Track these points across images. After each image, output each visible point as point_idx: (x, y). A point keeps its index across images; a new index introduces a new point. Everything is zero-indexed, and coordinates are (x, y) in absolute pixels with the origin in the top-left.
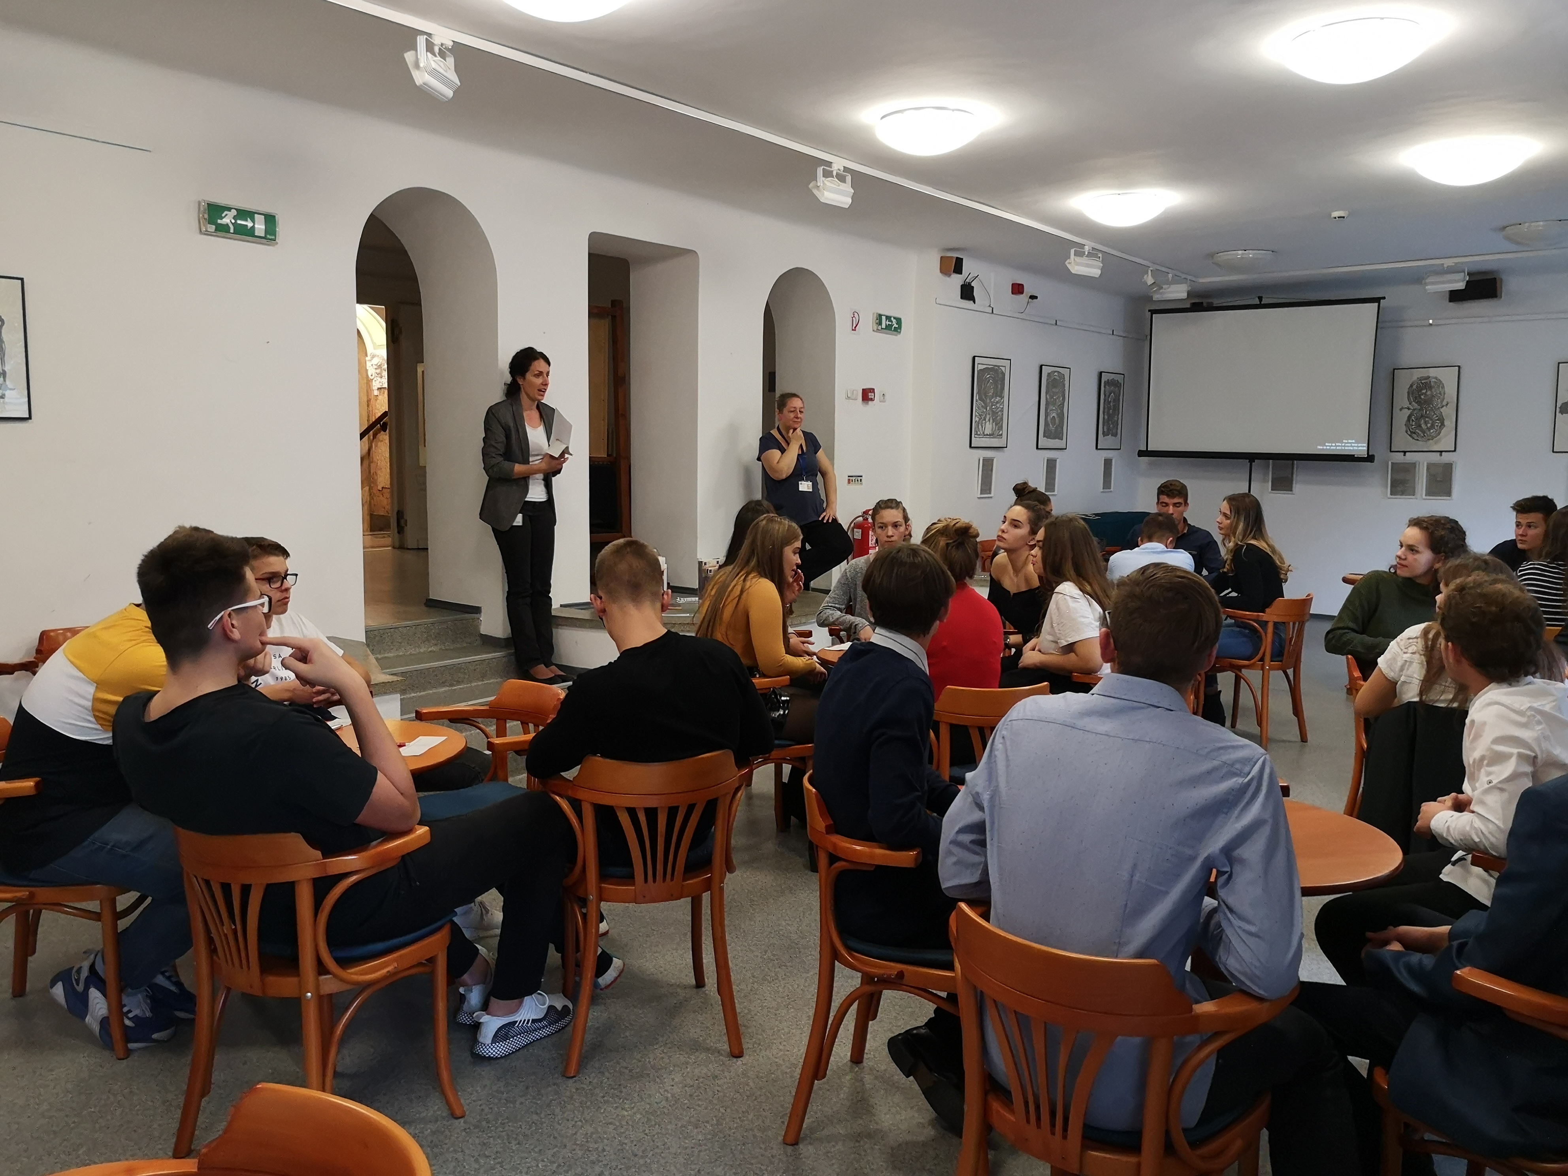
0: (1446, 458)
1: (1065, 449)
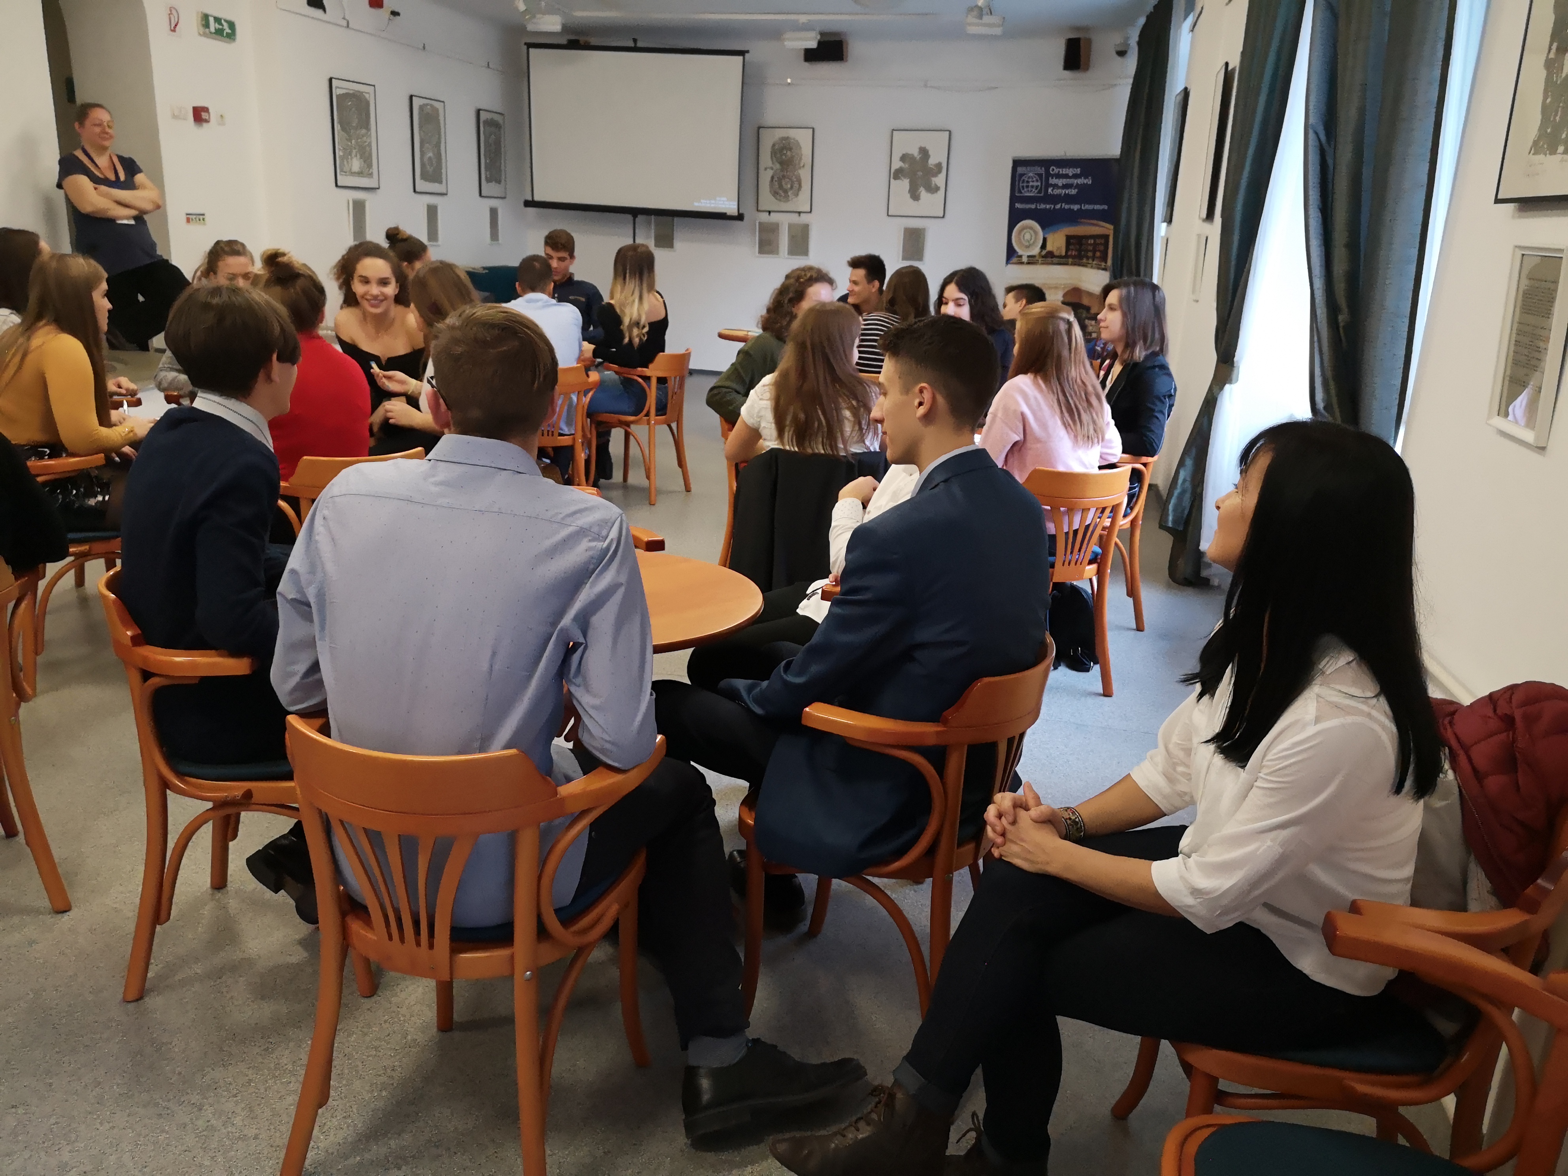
0: (804, 218)
1: (446, 194)
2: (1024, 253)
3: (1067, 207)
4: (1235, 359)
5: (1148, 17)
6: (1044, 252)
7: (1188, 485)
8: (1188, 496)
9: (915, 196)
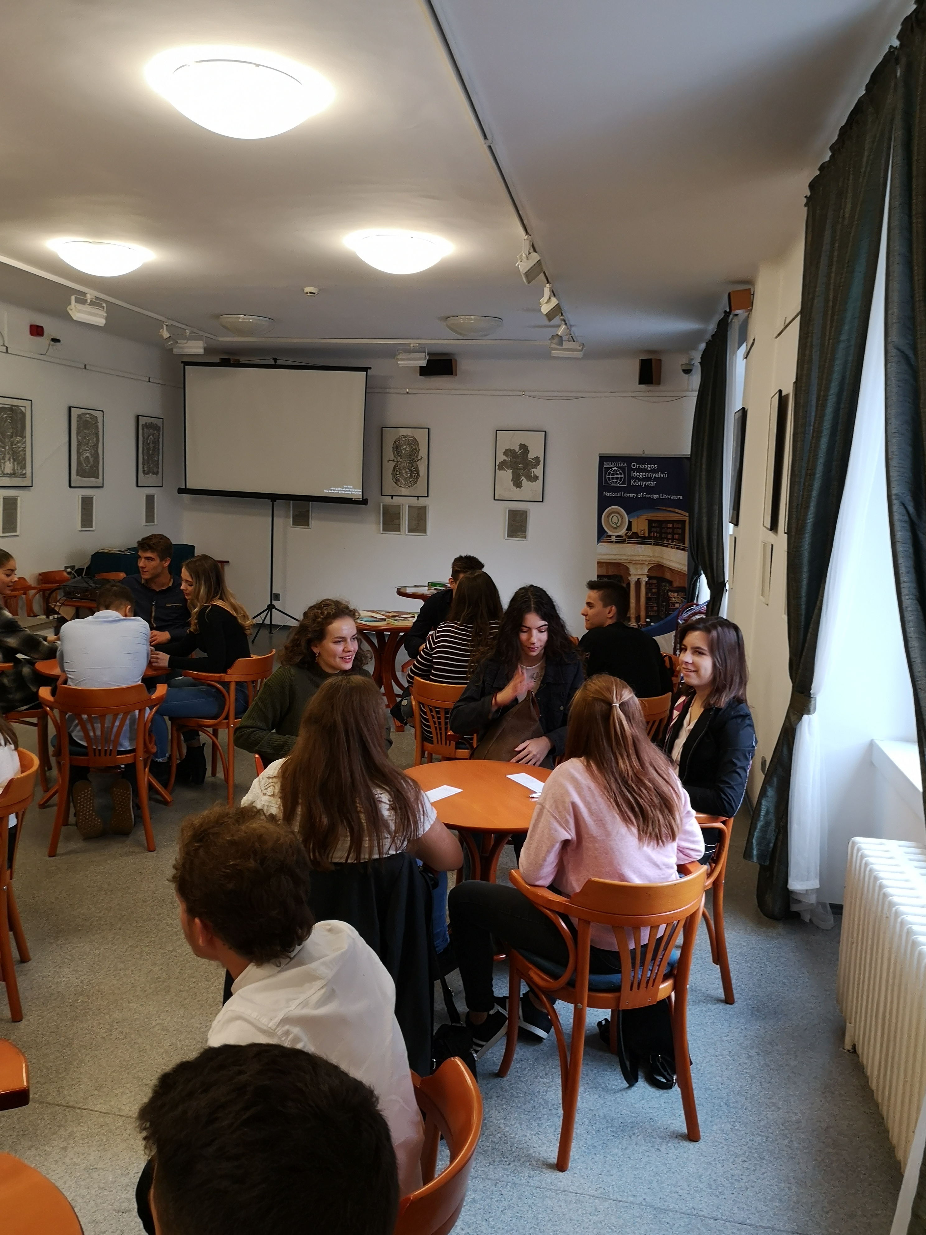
0: (422, 502)
1: (103, 487)
2: (614, 534)
3: (648, 496)
4: (812, 692)
5: (707, 343)
6: (630, 534)
7: (772, 816)
8: (772, 827)
9: (518, 485)
